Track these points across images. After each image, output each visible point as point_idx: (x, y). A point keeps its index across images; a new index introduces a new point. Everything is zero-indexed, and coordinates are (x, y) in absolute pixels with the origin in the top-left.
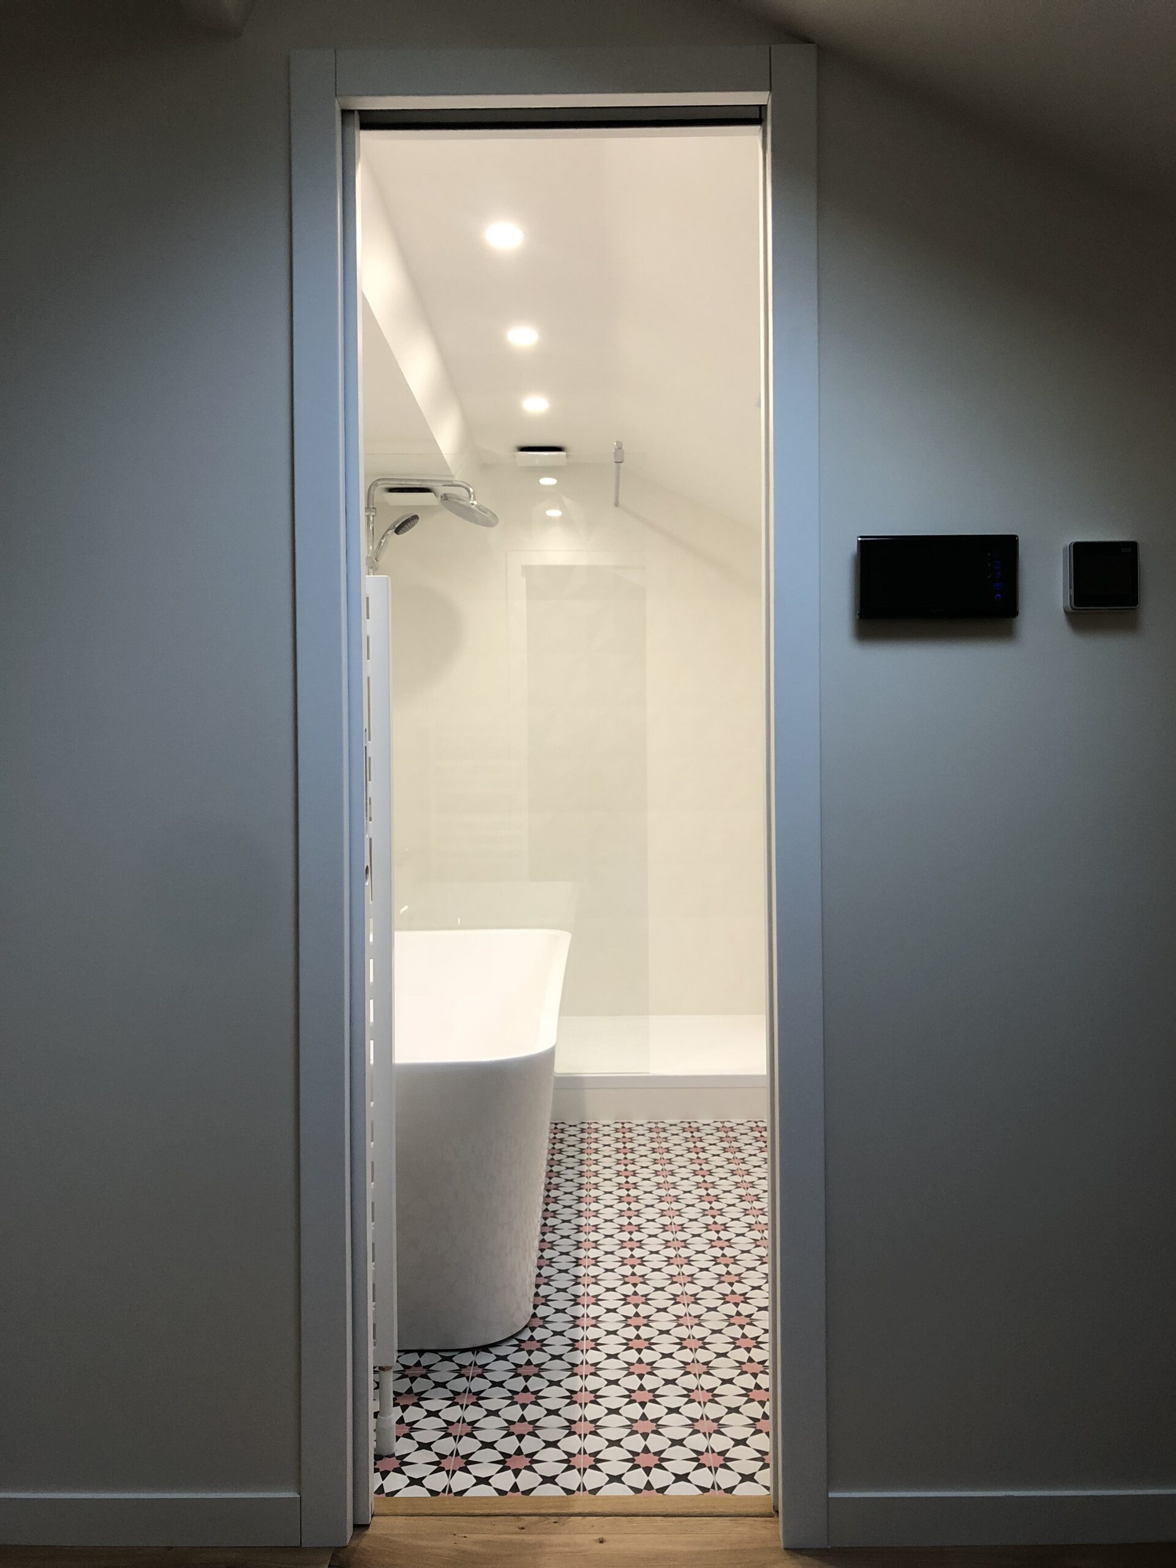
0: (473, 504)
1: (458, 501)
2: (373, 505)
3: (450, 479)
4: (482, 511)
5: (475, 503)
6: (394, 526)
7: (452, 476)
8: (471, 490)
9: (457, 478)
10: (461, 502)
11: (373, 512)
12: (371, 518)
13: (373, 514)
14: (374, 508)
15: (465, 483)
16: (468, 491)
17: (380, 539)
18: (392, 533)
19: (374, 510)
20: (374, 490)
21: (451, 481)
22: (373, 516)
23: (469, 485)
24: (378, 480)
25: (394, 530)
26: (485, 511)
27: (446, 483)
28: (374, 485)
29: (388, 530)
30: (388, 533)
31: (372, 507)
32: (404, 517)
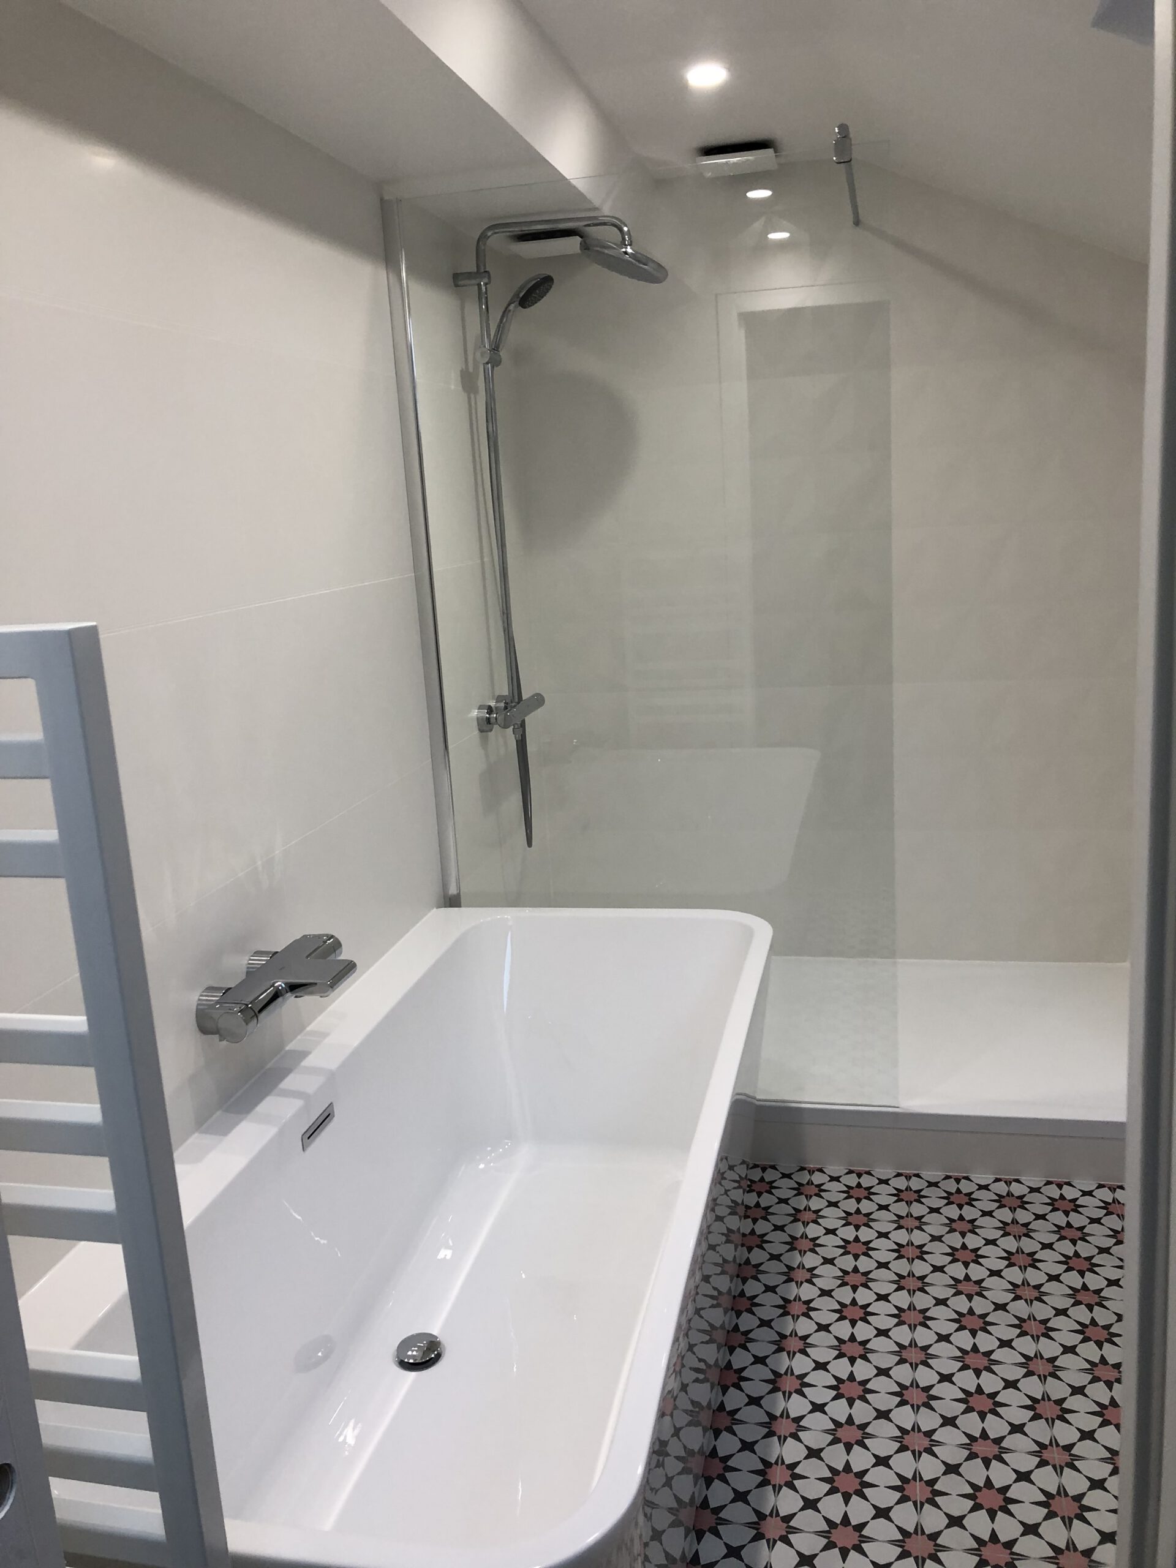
0: (626, 253)
2: (485, 268)
3: (592, 214)
4: (639, 261)
5: (629, 250)
6: (518, 295)
7: (596, 209)
8: (625, 229)
9: (606, 210)
10: (606, 251)
11: (484, 277)
12: (483, 288)
13: (486, 280)
14: (486, 272)
15: (617, 218)
16: (621, 230)
17: (499, 320)
18: (515, 307)
19: (487, 275)
20: (484, 245)
21: (595, 218)
22: (486, 285)
23: (622, 220)
24: (489, 228)
25: (517, 303)
26: (644, 261)
27: (589, 222)
28: (483, 237)
29: (509, 305)
30: (510, 311)
31: (483, 271)
32: (532, 281)
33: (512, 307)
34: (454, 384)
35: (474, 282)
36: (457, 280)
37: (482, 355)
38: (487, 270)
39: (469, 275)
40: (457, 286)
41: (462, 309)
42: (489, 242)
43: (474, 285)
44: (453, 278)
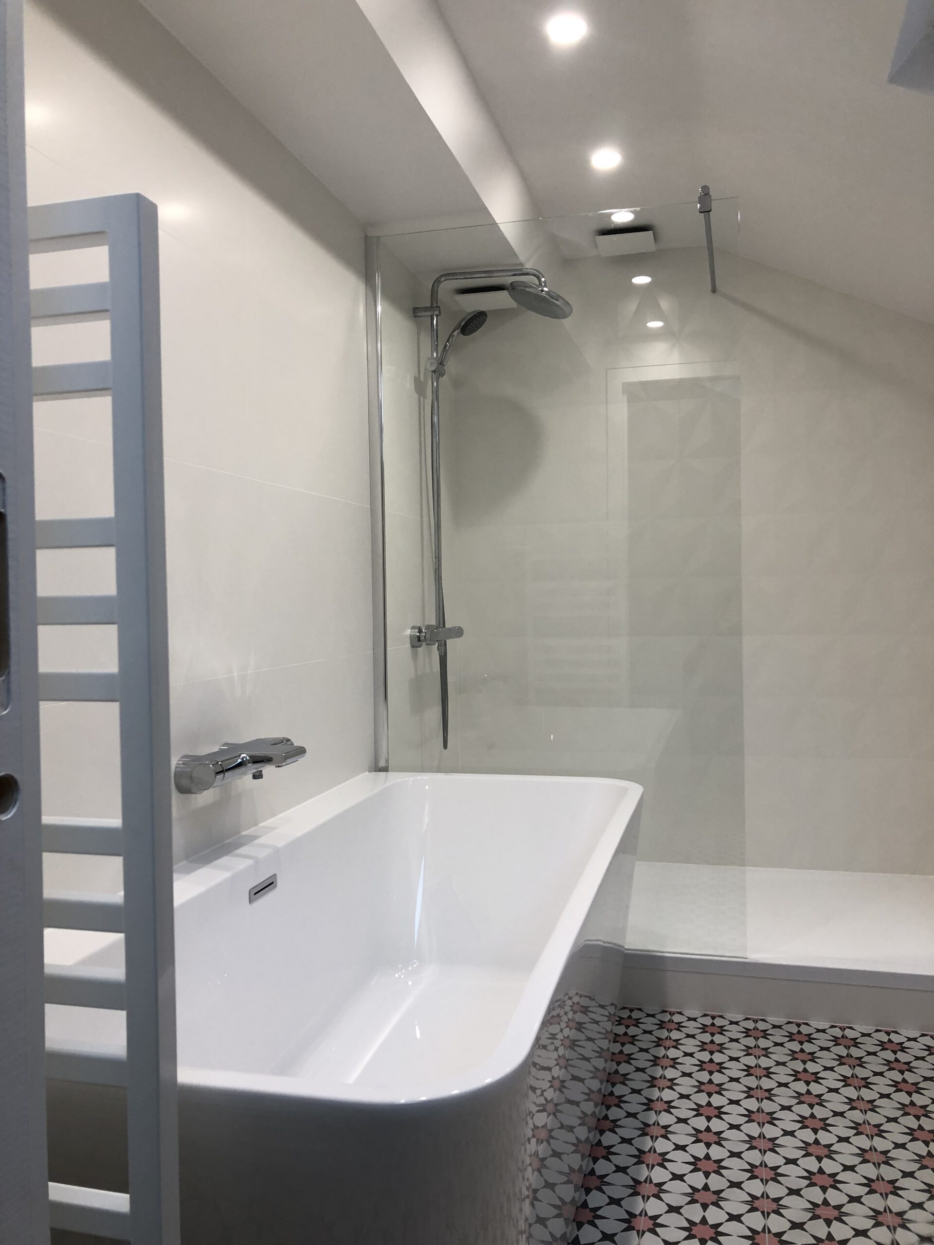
0: (542, 291)
1: (524, 289)
2: (437, 304)
3: (518, 267)
4: (552, 297)
5: (546, 289)
6: (461, 324)
7: (522, 264)
8: (543, 278)
9: (529, 266)
10: (528, 289)
11: (436, 311)
12: (435, 318)
13: (437, 313)
15: (537, 271)
16: (539, 279)
17: (445, 342)
18: (458, 333)
19: (438, 309)
20: (438, 287)
21: (521, 270)
22: (437, 316)
23: (541, 274)
24: (442, 276)
25: (459, 330)
26: (556, 298)
27: (516, 273)
28: (438, 281)
29: (454, 331)
30: (454, 336)
31: (436, 305)
32: (471, 314)
33: (455, 333)
34: (409, 384)
35: (429, 313)
36: (415, 313)
37: (431, 364)
38: (438, 305)
39: (426, 309)
40: (415, 317)
41: (419, 334)
42: (442, 285)
43: (428, 316)
44: (413, 310)
